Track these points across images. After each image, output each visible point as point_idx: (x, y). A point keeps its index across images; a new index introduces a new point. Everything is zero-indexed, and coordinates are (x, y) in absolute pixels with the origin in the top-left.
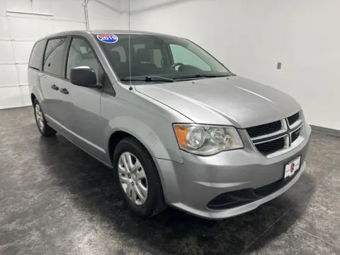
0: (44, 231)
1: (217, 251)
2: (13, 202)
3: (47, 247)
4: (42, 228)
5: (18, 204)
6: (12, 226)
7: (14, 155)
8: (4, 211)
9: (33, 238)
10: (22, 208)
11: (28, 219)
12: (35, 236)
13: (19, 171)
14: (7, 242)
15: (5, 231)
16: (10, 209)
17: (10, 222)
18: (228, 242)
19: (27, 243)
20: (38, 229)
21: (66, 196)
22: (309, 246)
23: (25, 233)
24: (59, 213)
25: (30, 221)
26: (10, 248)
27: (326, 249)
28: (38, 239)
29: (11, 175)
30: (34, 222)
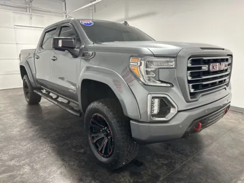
0: (33, 166)
1: (142, 181)
2: (14, 148)
3: (34, 175)
4: (31, 165)
5: (16, 150)
6: (12, 163)
7: (15, 119)
8: (8, 154)
9: (25, 170)
10: (19, 152)
11: (23, 158)
12: (27, 169)
13: (18, 129)
14: (9, 172)
15: (8, 166)
16: (11, 152)
17: (11, 160)
18: (149, 175)
19: (22, 173)
20: (29, 165)
21: (47, 145)
22: (202, 179)
23: (20, 167)
24: (43, 156)
25: (24, 160)
26: (11, 176)
27: (213, 181)
28: (28, 171)
29: (13, 131)
30: (26, 161)
